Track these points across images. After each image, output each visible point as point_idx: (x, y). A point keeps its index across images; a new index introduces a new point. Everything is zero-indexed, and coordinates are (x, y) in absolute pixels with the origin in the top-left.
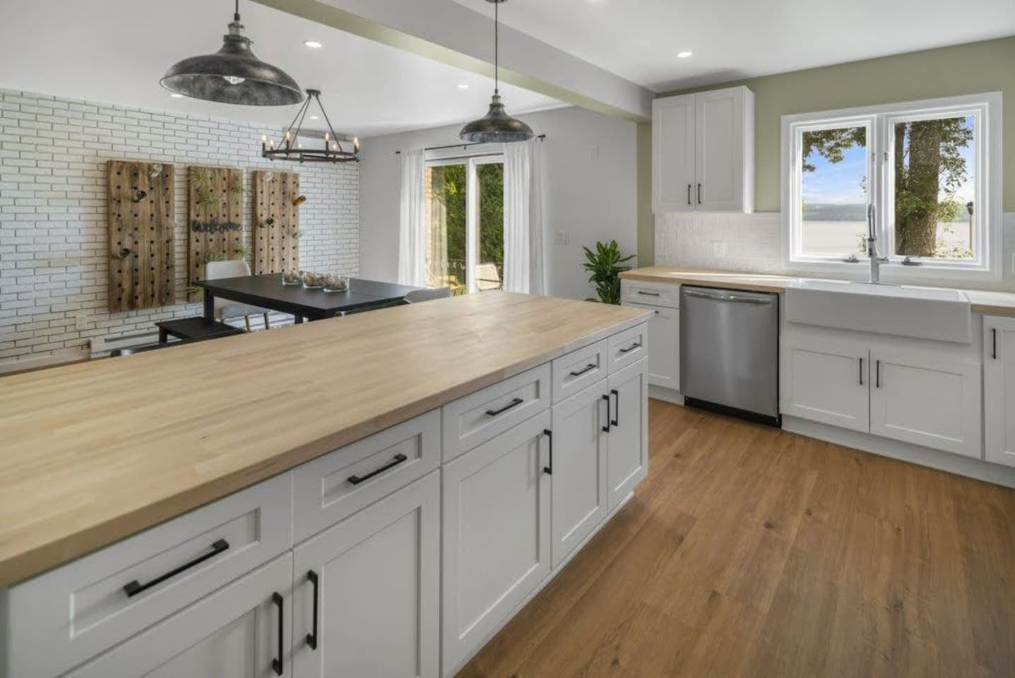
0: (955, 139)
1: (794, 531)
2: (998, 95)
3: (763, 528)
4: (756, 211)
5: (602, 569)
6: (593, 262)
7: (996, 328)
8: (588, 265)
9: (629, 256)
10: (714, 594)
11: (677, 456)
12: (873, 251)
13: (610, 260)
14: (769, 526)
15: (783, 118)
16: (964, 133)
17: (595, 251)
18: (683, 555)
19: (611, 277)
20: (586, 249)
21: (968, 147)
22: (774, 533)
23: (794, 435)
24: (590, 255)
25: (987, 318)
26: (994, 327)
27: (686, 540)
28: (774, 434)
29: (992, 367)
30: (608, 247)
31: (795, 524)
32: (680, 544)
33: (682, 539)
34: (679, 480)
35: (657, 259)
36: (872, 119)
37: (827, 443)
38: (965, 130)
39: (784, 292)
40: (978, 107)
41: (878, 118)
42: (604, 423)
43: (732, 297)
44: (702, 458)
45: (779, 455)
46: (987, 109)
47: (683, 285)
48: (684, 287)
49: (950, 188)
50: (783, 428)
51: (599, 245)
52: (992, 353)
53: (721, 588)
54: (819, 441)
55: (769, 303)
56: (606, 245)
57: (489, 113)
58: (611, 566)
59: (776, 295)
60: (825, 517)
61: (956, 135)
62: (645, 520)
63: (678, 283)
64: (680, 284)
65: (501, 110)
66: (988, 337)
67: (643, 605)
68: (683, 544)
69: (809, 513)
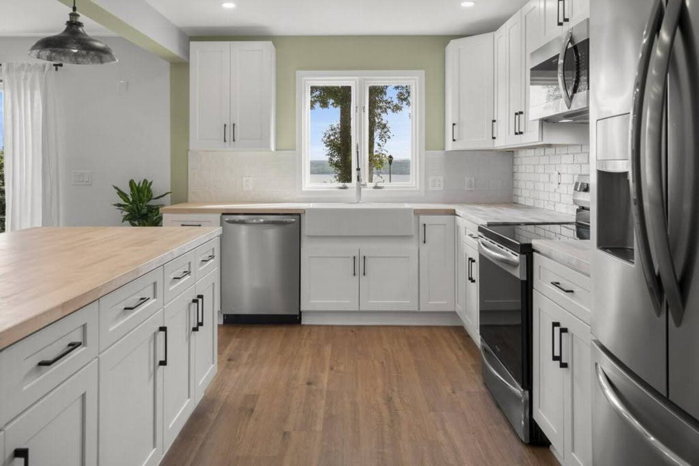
0: (381, 108)
1: (326, 381)
2: (422, 72)
3: (306, 386)
4: (276, 150)
5: (197, 449)
6: (126, 202)
7: (426, 224)
8: (119, 205)
9: (164, 193)
10: (285, 433)
11: (229, 360)
12: (360, 178)
13: (145, 198)
14: (309, 384)
15: (298, 72)
16: (386, 103)
17: (127, 191)
18: (256, 420)
19: (146, 215)
20: (116, 188)
21: (387, 114)
22: (314, 387)
23: (311, 326)
24: (121, 194)
25: (421, 217)
26: (425, 223)
27: (255, 410)
28: (297, 329)
29: (424, 249)
30: (141, 185)
31: (325, 378)
32: (252, 413)
33: (252, 411)
34: (237, 375)
35: (190, 195)
36: (356, 79)
37: (332, 326)
38: (387, 100)
39: (305, 212)
40: (413, 79)
41: (360, 81)
42: (194, 324)
43: (262, 220)
44: (250, 355)
45: (304, 341)
46: (417, 81)
47: (223, 214)
48: (223, 216)
49: (381, 142)
50: (302, 323)
51: (131, 183)
52: (424, 239)
53: (288, 428)
54: (328, 326)
55: (294, 222)
56: (139, 183)
57: (66, 31)
58: (202, 445)
59: (298, 215)
60: (342, 368)
61: (381, 104)
62: (219, 408)
63: (218, 213)
64: (220, 215)
65: (80, 29)
66: (422, 228)
67: (238, 458)
68: (253, 414)
69: (332, 369)
